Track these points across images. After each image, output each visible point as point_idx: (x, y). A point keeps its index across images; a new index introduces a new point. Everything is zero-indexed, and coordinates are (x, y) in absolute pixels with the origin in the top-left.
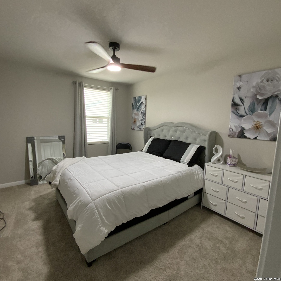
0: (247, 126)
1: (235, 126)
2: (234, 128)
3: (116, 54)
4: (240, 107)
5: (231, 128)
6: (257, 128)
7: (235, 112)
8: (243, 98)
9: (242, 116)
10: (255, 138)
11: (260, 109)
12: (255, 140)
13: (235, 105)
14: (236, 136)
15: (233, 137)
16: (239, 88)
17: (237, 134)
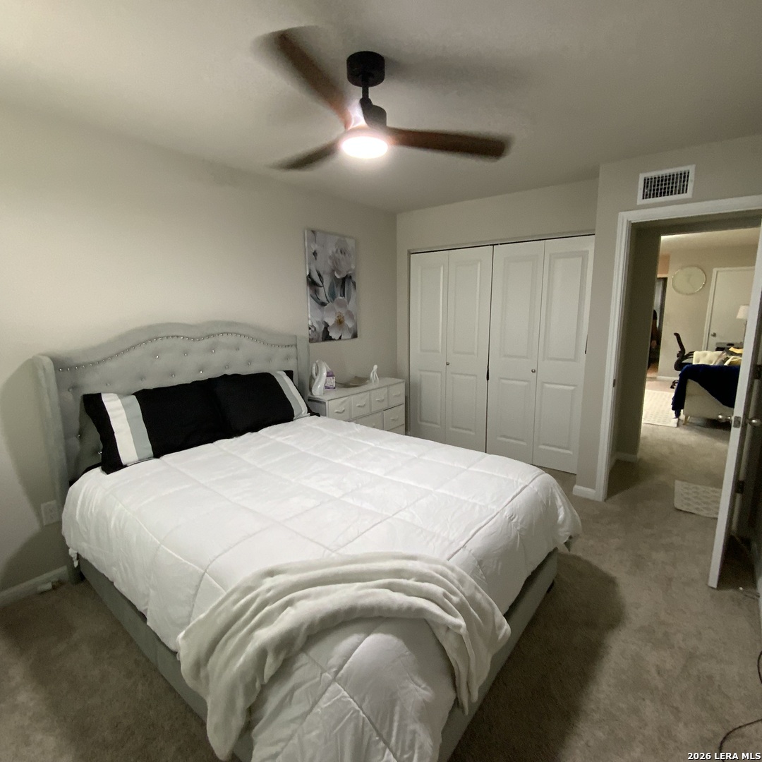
0: (331, 321)
1: (318, 323)
2: (316, 326)
3: (370, 97)
4: (320, 288)
5: (313, 326)
6: (340, 322)
7: (314, 296)
8: (321, 273)
9: (323, 304)
10: (340, 338)
11: (339, 295)
12: (340, 342)
13: (312, 284)
14: (321, 339)
15: (317, 341)
16: (315, 254)
17: (321, 336)
